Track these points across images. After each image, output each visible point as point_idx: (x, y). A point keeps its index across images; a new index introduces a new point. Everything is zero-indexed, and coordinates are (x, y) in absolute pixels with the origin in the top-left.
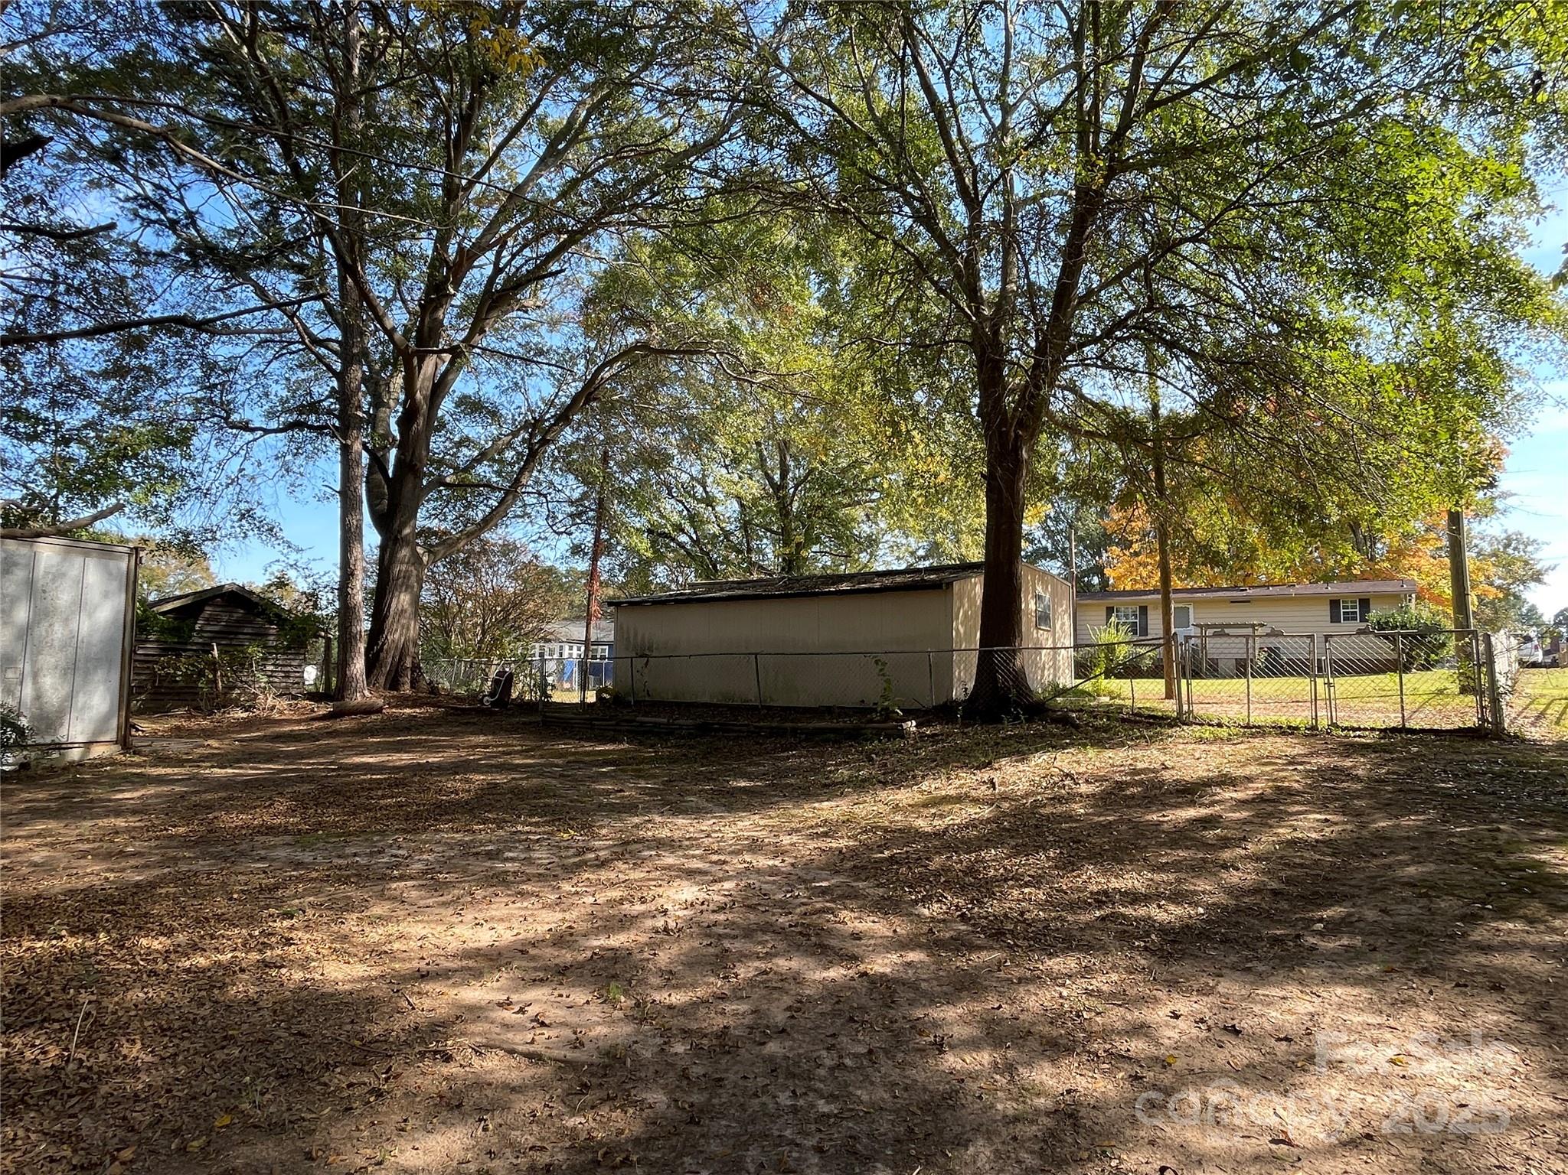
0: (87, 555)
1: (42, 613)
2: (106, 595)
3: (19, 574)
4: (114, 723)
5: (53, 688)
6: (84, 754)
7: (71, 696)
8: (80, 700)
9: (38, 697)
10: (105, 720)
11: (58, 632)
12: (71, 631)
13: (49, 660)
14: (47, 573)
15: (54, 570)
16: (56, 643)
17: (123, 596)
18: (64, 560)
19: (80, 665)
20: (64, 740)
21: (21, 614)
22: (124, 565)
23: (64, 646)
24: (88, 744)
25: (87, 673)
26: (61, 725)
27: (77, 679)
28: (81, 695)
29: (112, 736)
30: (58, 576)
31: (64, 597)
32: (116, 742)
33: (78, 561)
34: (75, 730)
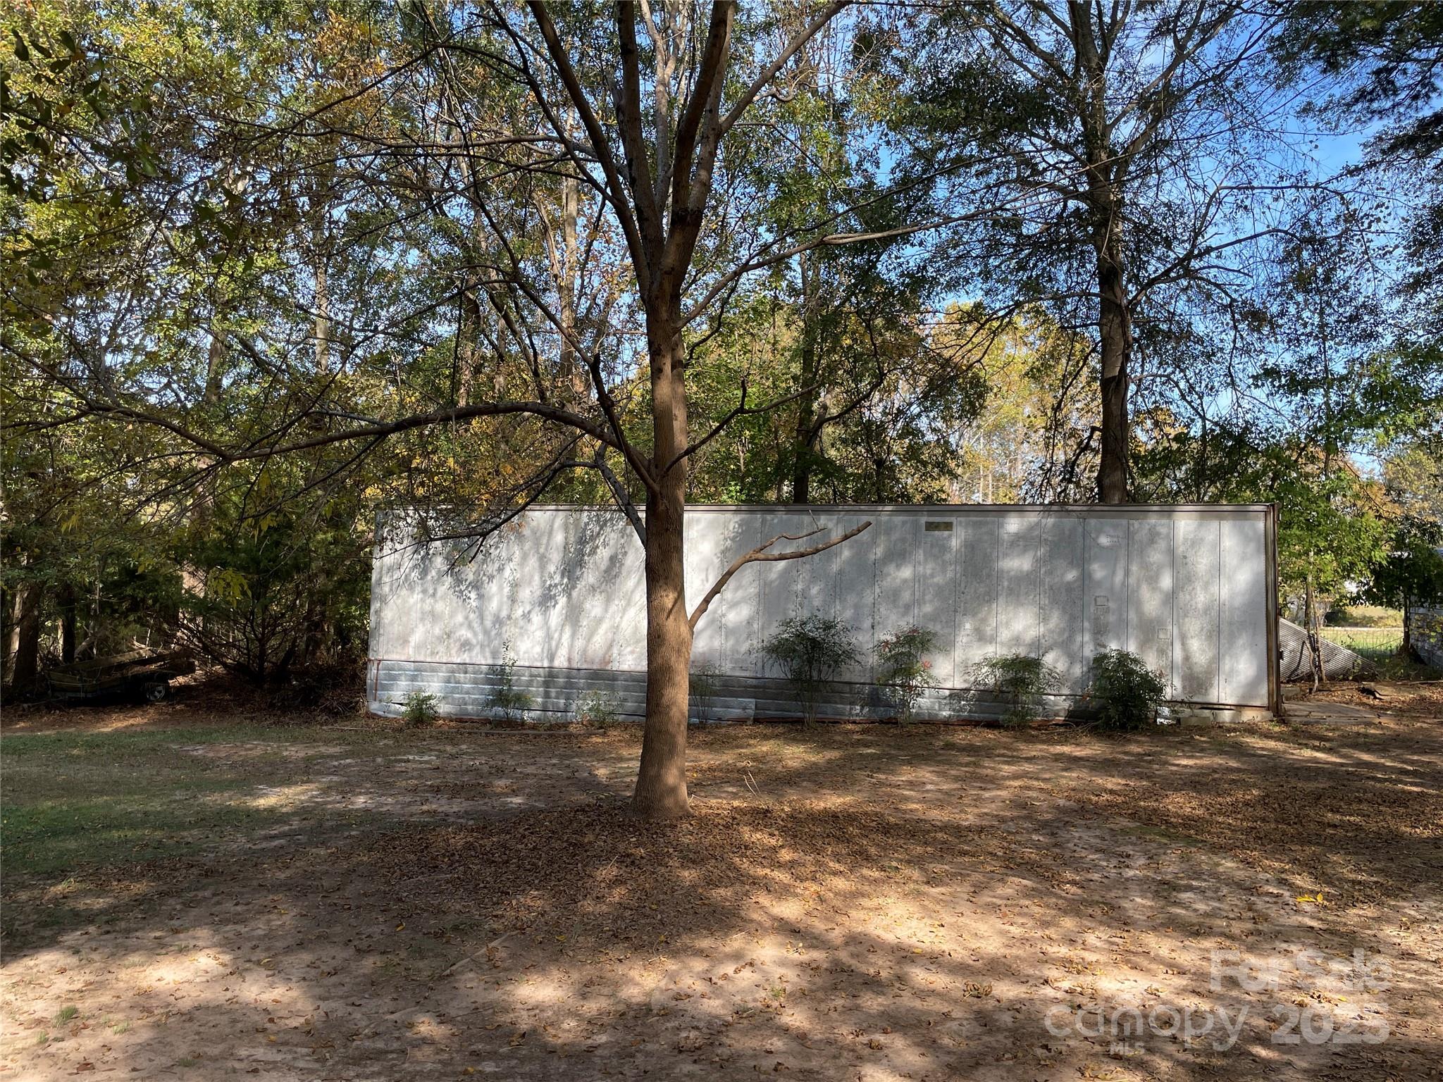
0: (1221, 519)
1: (1184, 580)
2: (1243, 558)
3: (1162, 544)
4: (1264, 690)
5: (1200, 651)
6: (1234, 717)
7: (1218, 659)
8: (1227, 665)
9: (1187, 658)
10: (1252, 686)
11: (1201, 599)
12: (1213, 595)
13: (1194, 626)
14: (1186, 540)
15: (1192, 536)
16: (1200, 606)
17: (1263, 557)
18: (1200, 525)
19: (1224, 627)
20: (1215, 701)
21: (1166, 582)
22: (1261, 525)
23: (1207, 610)
24: (1239, 707)
25: (1232, 638)
26: (1211, 685)
27: (1222, 641)
28: (1227, 658)
29: (1263, 700)
30: (1195, 543)
31: (1202, 562)
32: (1268, 708)
33: (1214, 524)
34: (1224, 692)
